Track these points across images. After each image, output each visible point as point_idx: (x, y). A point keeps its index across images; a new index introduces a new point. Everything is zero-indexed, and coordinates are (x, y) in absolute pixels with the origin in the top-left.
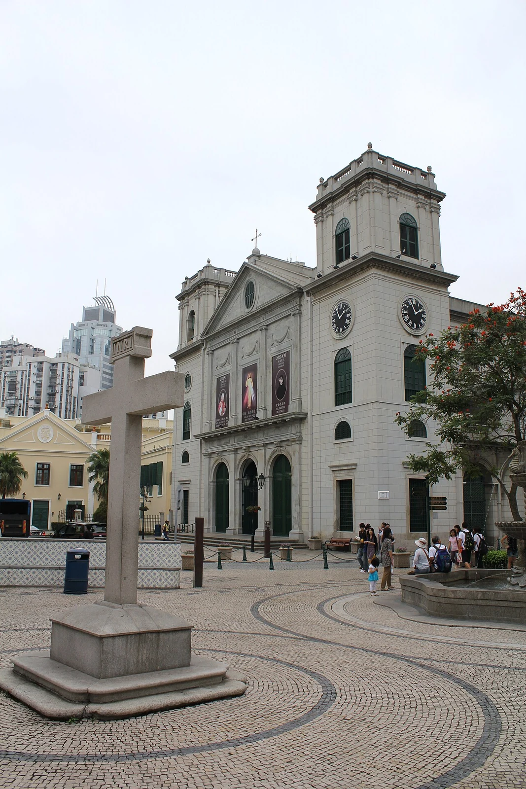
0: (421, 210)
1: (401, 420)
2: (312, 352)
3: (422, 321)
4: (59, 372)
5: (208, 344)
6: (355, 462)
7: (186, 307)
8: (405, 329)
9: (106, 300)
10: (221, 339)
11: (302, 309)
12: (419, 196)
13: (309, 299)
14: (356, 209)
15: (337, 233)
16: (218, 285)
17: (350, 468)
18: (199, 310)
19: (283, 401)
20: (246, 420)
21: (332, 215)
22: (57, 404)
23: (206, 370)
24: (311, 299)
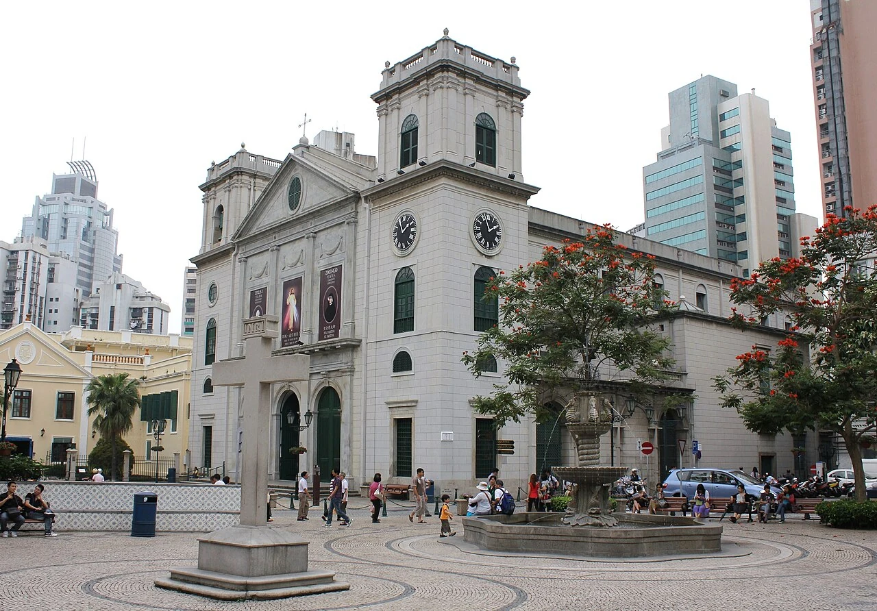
0: (501, 109)
1: (468, 359)
2: (369, 268)
3: (496, 239)
4: (21, 263)
5: (240, 248)
6: (415, 398)
7: (213, 200)
8: (476, 249)
9: (85, 166)
10: (257, 244)
11: (359, 217)
12: (500, 93)
13: (367, 205)
14: (427, 106)
15: (404, 131)
16: (254, 176)
17: (409, 405)
18: (229, 206)
19: (332, 324)
20: (286, 344)
21: (399, 109)
22: (17, 305)
23: (237, 280)
24: (370, 207)
